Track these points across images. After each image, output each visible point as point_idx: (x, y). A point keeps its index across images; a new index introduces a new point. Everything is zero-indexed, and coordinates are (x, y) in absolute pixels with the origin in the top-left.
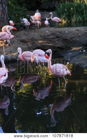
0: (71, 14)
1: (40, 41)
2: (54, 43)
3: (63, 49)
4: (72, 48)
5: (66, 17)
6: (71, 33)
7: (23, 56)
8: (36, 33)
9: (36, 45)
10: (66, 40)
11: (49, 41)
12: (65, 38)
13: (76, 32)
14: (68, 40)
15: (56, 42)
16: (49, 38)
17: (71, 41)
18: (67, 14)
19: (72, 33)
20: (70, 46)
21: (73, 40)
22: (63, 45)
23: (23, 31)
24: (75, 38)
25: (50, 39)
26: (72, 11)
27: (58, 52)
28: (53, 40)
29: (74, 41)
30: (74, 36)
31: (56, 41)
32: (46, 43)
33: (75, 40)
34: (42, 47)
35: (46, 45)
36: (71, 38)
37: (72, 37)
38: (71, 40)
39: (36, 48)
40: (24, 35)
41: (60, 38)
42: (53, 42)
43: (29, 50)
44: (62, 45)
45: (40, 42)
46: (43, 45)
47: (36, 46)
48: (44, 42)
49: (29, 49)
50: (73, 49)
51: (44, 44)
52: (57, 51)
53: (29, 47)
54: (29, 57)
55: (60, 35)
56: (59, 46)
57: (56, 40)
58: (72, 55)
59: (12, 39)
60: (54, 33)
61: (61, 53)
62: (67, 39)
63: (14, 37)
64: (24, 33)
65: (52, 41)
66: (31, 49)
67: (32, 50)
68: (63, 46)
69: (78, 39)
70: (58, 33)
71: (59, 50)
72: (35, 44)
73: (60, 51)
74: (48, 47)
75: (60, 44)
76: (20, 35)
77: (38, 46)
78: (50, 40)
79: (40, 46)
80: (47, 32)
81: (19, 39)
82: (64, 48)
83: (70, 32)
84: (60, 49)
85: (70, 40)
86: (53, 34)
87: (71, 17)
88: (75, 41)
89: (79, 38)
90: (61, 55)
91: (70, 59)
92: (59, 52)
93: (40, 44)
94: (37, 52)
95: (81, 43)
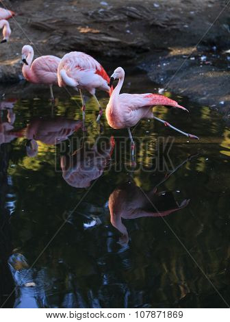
1: (85, 27)
2: (122, 34)
3: (147, 51)
4: (171, 51)
6: (168, 10)
7: (34, 69)
8: (73, 7)
9: (72, 39)
10: (155, 26)
11: (108, 30)
12: (151, 23)
13: (183, 5)
14: (161, 27)
15: (128, 31)
16: (108, 22)
17: (167, 31)
19: (172, 9)
20: (166, 43)
21: (174, 27)
22: (145, 41)
24: (179, 23)
25: (111, 25)
27: (131, 61)
28: (117, 26)
29: (175, 29)
30: (176, 16)
31: (128, 28)
32: (100, 33)
33: (179, 27)
34: (89, 45)
35: (98, 39)
36: (170, 22)
37: (172, 20)
38: (169, 28)
39: (72, 47)
40: (40, 11)
41: (137, 22)
42: (120, 32)
43: (54, 52)
44: (142, 42)
45: (83, 30)
46: (92, 41)
47: (73, 42)
48: (94, 31)
49: (52, 50)
50: (172, 53)
51: (93, 38)
52: (130, 58)
53: (52, 45)
54: (51, 71)
55: (138, 12)
56: (134, 42)
57: (127, 26)
58: (169, 68)
60: (122, 9)
61: (140, 62)
62: (157, 26)
64: (41, 5)
65: (116, 28)
66: (58, 50)
67: (60, 54)
68: (145, 45)
69: (186, 26)
70: (133, 8)
71: (134, 53)
72: (69, 37)
73: (138, 56)
74: (104, 44)
75: (139, 38)
76: (29, 12)
77: (79, 41)
78: (112, 27)
79: (82, 42)
80: (103, 3)
81: (24, 21)
82: (149, 48)
83: (166, 6)
84: (137, 53)
85: (164, 28)
86: (119, 10)
88: (178, 30)
89: (189, 23)
90: (141, 68)
91: (164, 80)
92: (136, 59)
93: (83, 37)
94: (74, 58)
95: (194, 36)
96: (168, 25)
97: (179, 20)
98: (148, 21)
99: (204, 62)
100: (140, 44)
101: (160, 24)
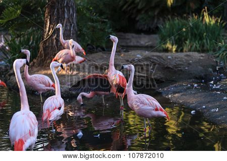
0: (183, 38)
3: (163, 82)
5: (174, 42)
6: (177, 60)
8: (120, 57)
10: (168, 68)
12: (166, 66)
13: (186, 58)
14: (172, 69)
17: (175, 72)
18: (177, 37)
19: (179, 59)
20: (174, 77)
21: (179, 69)
22: (162, 76)
23: (100, 54)
24: (182, 66)
26: (185, 34)
30: (181, 63)
33: (182, 69)
36: (176, 66)
37: (178, 65)
40: (101, 59)
55: (158, 60)
59: (81, 63)
60: (149, 58)
63: (85, 60)
64: (101, 56)
68: (161, 78)
69: (187, 68)
70: (155, 58)
75: (158, 75)
76: (94, 59)
80: (138, 56)
82: (164, 80)
83: (175, 58)
84: (157, 83)
85: (174, 69)
86: (147, 59)
87: (182, 43)
88: (181, 70)
90: (159, 91)
95: (191, 74)
96: (176, 68)
97: (182, 65)
98: (164, 65)
99: (196, 87)
100: (159, 78)
101: (171, 66)
